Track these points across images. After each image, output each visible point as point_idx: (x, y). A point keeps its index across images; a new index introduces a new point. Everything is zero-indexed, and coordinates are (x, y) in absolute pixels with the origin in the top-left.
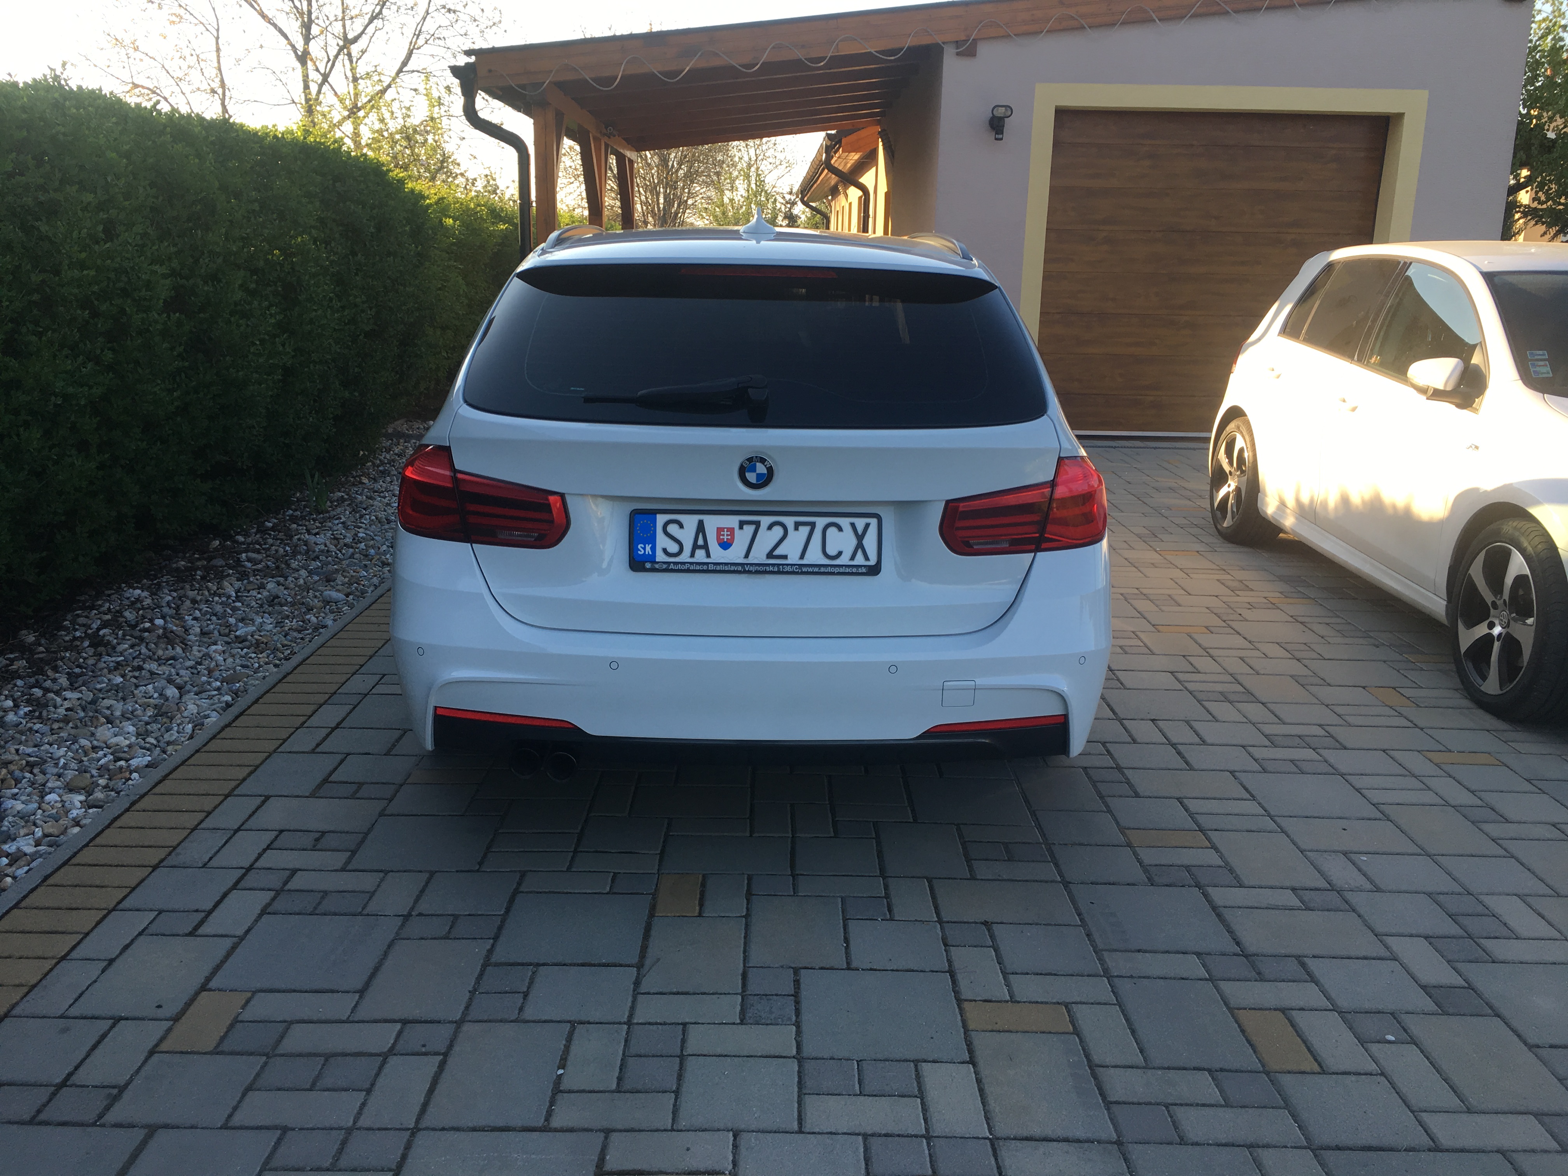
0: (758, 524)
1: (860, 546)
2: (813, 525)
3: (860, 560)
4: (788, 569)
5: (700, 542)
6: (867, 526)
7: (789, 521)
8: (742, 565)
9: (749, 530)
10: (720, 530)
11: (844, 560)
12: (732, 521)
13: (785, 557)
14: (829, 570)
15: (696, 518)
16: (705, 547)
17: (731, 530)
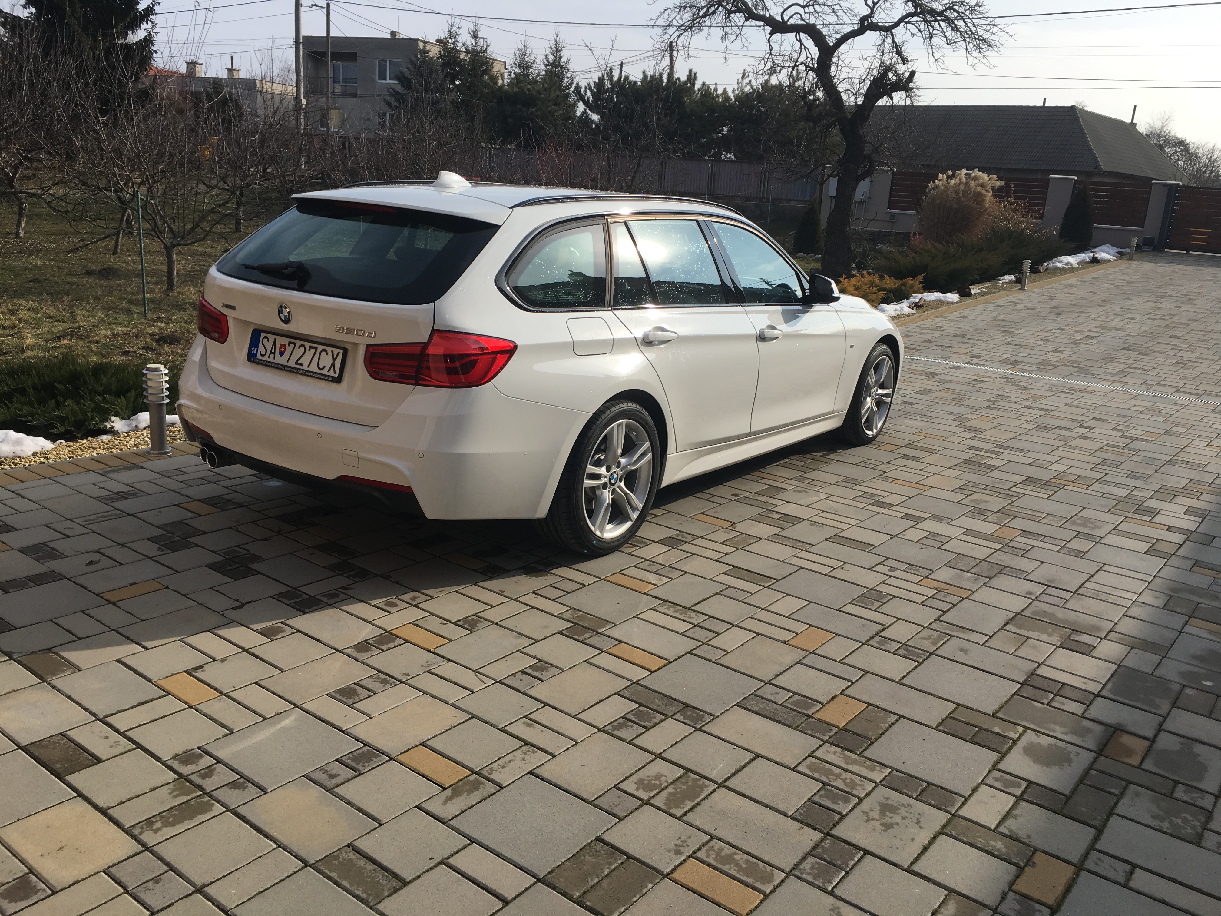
0: (295, 344)
1: (333, 365)
2: (316, 349)
3: (331, 373)
4: (301, 372)
5: (273, 351)
6: (339, 353)
7: (307, 345)
8: (284, 366)
9: (292, 346)
10: (281, 345)
11: (325, 372)
12: (285, 341)
13: (302, 365)
14: (317, 376)
15: (274, 337)
16: (274, 353)
17: (285, 346)
